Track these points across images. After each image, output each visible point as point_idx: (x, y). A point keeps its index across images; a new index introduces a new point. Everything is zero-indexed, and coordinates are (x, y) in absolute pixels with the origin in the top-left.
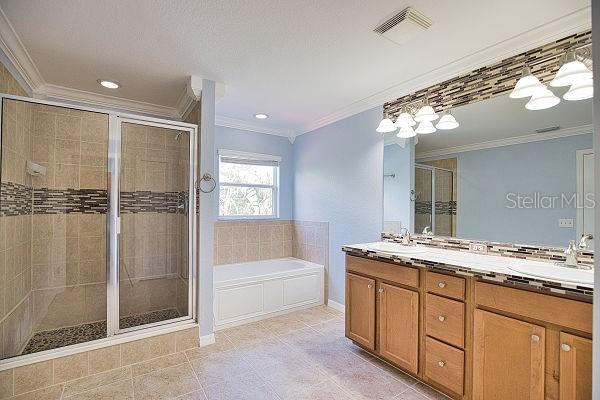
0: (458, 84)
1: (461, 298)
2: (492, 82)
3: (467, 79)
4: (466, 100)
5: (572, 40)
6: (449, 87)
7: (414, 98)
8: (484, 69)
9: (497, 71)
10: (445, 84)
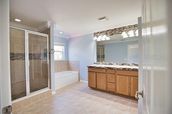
0: (111, 31)
1: (114, 73)
2: (117, 32)
3: (113, 30)
4: (112, 34)
5: (130, 26)
6: (109, 31)
7: (101, 32)
8: (116, 29)
9: (118, 30)
10: (108, 31)
